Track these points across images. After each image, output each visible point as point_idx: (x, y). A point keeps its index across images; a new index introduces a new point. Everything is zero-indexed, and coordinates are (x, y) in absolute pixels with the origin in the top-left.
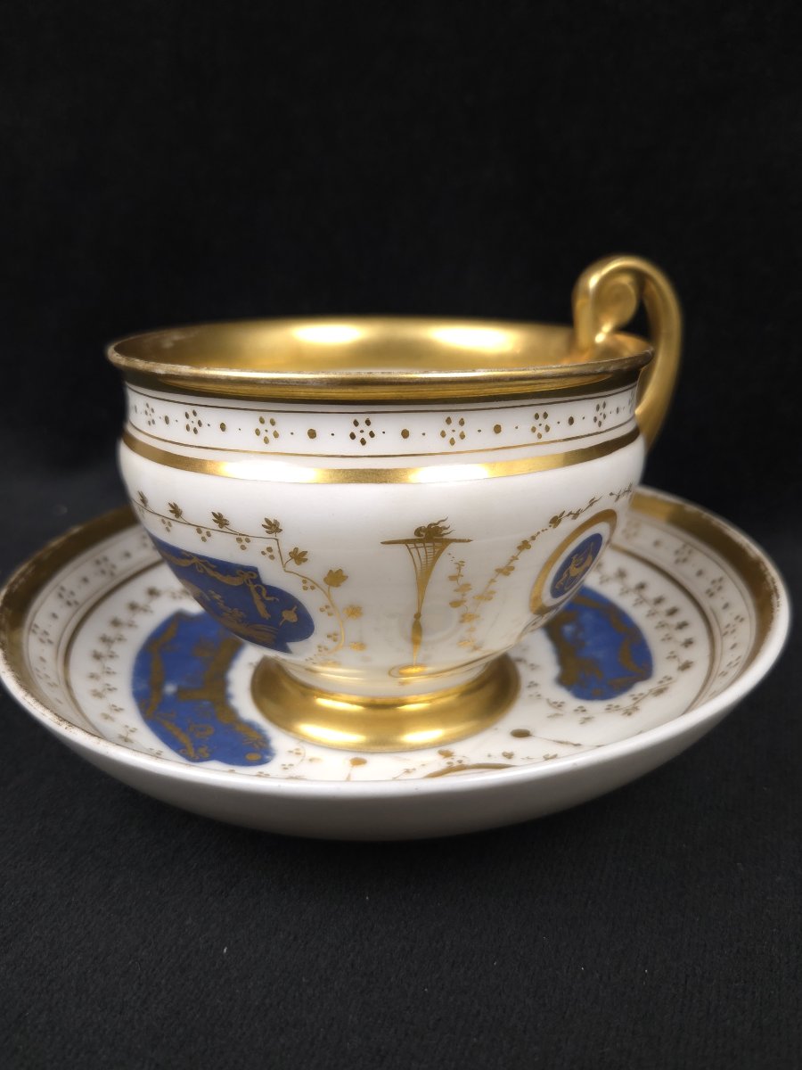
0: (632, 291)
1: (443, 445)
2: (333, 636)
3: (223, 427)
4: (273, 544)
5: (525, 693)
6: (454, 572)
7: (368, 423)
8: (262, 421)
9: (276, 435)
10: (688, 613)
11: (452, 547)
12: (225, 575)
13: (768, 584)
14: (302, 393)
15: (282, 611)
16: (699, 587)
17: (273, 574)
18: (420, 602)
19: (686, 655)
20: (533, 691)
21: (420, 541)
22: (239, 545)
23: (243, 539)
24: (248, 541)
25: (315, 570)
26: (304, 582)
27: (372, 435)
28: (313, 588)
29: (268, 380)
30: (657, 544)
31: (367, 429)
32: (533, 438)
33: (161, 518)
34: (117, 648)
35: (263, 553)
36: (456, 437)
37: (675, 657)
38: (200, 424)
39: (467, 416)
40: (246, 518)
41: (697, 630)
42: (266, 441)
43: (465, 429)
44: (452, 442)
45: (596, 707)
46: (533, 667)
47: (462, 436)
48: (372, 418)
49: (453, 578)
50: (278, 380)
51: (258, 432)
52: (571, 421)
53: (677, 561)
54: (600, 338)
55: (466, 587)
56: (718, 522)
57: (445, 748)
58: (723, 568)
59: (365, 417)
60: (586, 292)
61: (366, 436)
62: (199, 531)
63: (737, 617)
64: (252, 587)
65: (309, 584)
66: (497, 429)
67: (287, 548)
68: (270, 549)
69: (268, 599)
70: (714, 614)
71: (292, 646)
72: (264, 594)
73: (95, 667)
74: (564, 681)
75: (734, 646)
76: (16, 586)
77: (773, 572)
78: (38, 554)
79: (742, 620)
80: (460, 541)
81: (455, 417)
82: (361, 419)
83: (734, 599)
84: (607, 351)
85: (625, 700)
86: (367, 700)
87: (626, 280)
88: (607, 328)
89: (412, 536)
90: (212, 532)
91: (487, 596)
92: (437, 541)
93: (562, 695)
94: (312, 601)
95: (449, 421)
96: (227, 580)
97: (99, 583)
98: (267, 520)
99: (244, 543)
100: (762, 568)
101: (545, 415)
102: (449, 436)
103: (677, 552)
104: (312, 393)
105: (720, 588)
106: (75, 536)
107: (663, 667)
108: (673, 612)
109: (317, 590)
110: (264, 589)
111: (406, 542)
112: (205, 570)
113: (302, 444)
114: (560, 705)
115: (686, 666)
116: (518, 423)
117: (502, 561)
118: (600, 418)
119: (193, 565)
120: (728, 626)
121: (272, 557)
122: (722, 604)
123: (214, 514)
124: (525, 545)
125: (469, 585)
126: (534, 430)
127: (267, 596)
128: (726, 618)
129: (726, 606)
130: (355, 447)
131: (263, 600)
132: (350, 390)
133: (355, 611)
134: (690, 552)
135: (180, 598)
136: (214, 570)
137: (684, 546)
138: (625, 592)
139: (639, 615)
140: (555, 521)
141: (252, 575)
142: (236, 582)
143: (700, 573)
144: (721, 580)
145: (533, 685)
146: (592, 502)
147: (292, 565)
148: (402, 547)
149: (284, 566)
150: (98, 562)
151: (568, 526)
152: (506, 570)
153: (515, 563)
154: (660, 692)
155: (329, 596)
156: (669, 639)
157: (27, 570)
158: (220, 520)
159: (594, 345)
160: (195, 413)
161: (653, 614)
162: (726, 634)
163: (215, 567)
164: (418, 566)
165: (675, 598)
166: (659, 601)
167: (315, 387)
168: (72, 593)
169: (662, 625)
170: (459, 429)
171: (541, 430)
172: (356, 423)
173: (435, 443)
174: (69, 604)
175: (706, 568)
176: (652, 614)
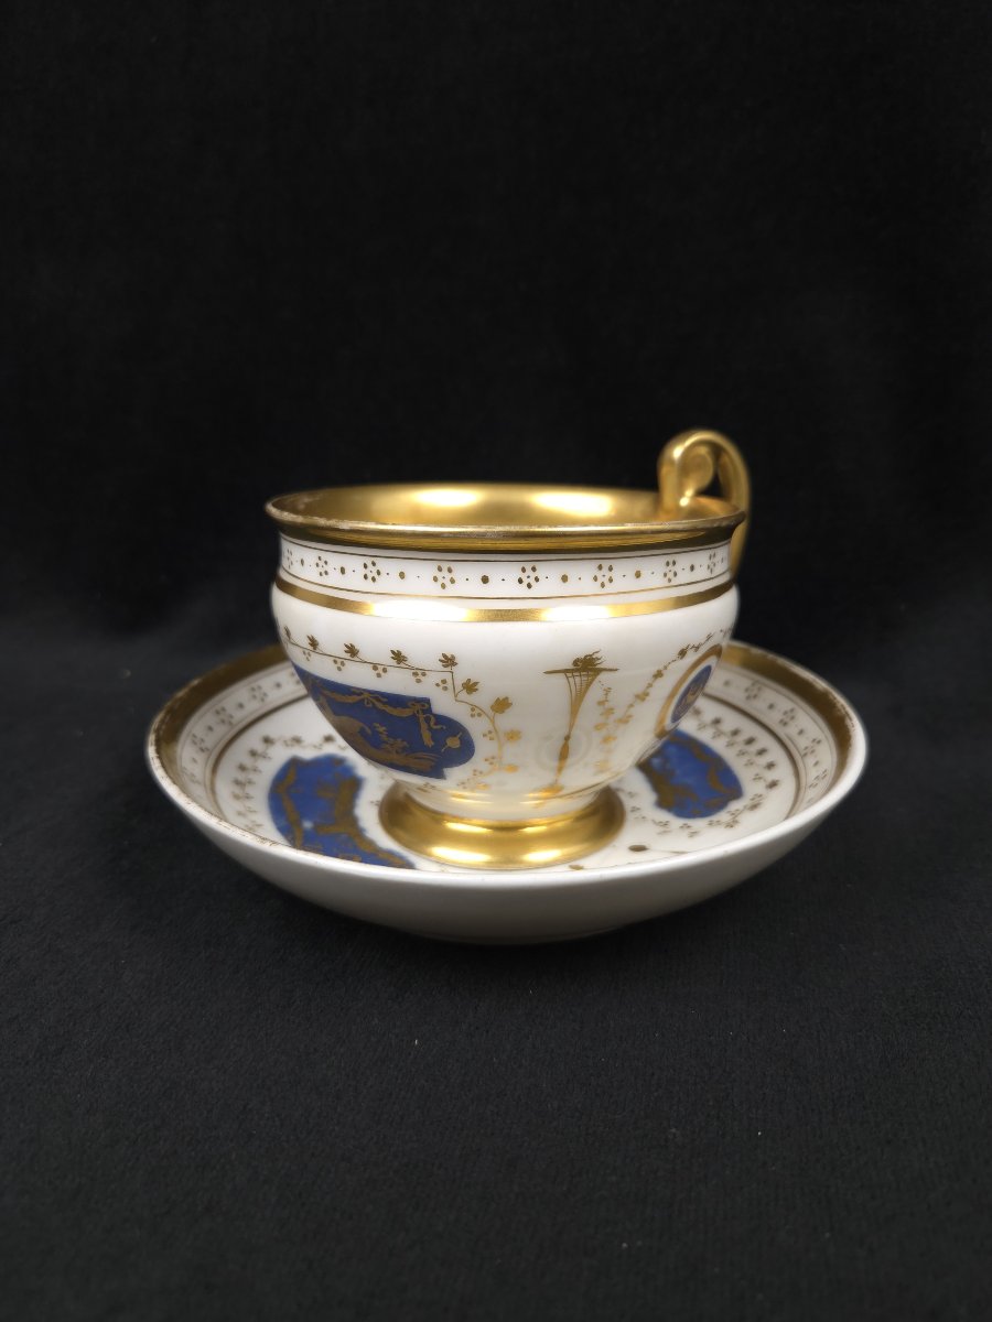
0: (710, 460)
1: (596, 588)
2: (490, 760)
3: (402, 575)
4: (448, 676)
5: (630, 817)
6: (602, 698)
7: (534, 569)
8: (440, 569)
9: (452, 581)
10: (764, 740)
11: (603, 677)
12: (395, 707)
13: (839, 710)
14: (479, 544)
15: (447, 737)
16: (772, 719)
17: (444, 705)
18: (571, 726)
19: (771, 776)
20: (637, 814)
21: (577, 670)
22: (414, 679)
23: (418, 673)
24: (424, 675)
25: (483, 698)
26: (473, 710)
27: (537, 579)
28: (479, 715)
29: (450, 533)
30: (727, 683)
31: (533, 575)
32: (664, 582)
33: (333, 659)
34: (249, 790)
35: (437, 685)
36: (606, 580)
37: (760, 778)
38: (379, 573)
39: (614, 563)
40: (423, 653)
41: (776, 753)
42: (443, 586)
43: (613, 574)
44: (603, 585)
45: (698, 824)
46: (631, 795)
47: (611, 580)
48: (537, 565)
49: (601, 703)
50: (460, 533)
51: (435, 579)
52: (692, 568)
53: (748, 698)
54: (685, 502)
55: (610, 711)
56: (782, 662)
57: (574, 863)
58: (792, 701)
59: (531, 565)
60: (672, 462)
61: (532, 581)
62: (375, 668)
63: (814, 740)
64: (422, 717)
65: (477, 711)
66: (638, 575)
67: (460, 678)
68: (444, 682)
69: (435, 727)
70: (790, 739)
71: (447, 771)
72: (432, 723)
73: (238, 805)
74: (664, 803)
75: (816, 764)
76: (161, 732)
77: (841, 701)
78: (169, 704)
79: (819, 742)
80: (611, 670)
81: (606, 564)
82: (528, 566)
83: (808, 726)
84: (693, 512)
85: (723, 816)
86: (496, 823)
87: (703, 450)
88: (689, 493)
89: (571, 666)
90: (388, 668)
91: (625, 720)
92: (591, 670)
93: (664, 816)
94: (476, 727)
95: (600, 567)
96: (396, 712)
97: (222, 732)
98: (444, 656)
99: (420, 677)
100: (831, 697)
101: (674, 563)
102: (600, 579)
103: (747, 690)
104: (488, 545)
105: (793, 718)
106: (195, 689)
107: (751, 788)
108: (750, 741)
109: (484, 718)
110: (433, 718)
111: (565, 671)
112: (373, 704)
113: (477, 588)
114: (666, 824)
115: (773, 785)
116: (653, 570)
117: (639, 689)
118: (712, 566)
119: (363, 700)
120: (806, 748)
121: (445, 689)
122: (797, 730)
123: (393, 652)
124: (659, 675)
125: (612, 709)
126: (665, 575)
127: (436, 724)
128: (803, 742)
129: (801, 732)
130: (522, 591)
131: (430, 729)
132: (523, 541)
133: (513, 736)
134: (759, 689)
135: (292, 746)
136: (384, 703)
137: (753, 685)
138: (702, 727)
139: (719, 746)
140: (683, 653)
141: (423, 706)
142: (407, 713)
143: (771, 707)
144: (792, 710)
145: (634, 809)
146: (709, 637)
147: (464, 695)
148: (562, 675)
149: (456, 696)
150: (218, 713)
151: (691, 658)
152: (642, 697)
153: (651, 690)
154: (754, 807)
155: (493, 721)
156: (752, 764)
157: (165, 717)
158: (398, 657)
159: (679, 509)
160: (374, 564)
161: (732, 744)
162: (805, 754)
163: (385, 700)
164: (574, 692)
165: (750, 729)
166: (735, 733)
167: (492, 539)
168: (202, 740)
169: (742, 753)
170: (608, 574)
171: (670, 575)
172: (524, 570)
173: (588, 586)
174: (202, 750)
175: (776, 702)
176: (730, 744)
